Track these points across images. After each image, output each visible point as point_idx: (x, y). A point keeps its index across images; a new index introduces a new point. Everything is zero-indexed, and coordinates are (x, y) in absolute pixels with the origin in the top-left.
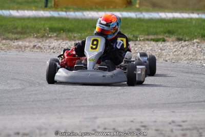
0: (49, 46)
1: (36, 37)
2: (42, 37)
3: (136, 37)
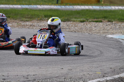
0: (39, 25)
1: (37, 20)
2: (40, 20)
3: (88, 20)
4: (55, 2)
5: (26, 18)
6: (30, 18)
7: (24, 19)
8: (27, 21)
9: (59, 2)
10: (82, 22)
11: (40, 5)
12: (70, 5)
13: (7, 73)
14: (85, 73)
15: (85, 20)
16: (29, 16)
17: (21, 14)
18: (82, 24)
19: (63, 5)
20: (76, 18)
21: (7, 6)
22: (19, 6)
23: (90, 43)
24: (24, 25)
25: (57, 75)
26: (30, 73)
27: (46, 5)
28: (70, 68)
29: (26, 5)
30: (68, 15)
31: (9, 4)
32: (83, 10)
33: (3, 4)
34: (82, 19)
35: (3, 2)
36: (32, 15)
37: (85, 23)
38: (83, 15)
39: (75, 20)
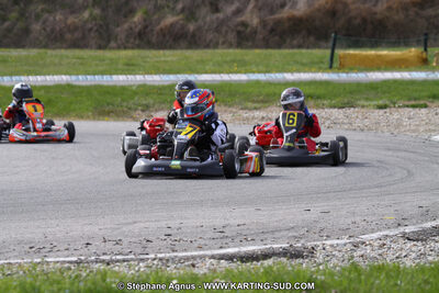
3: (394, 103)
4: (327, 65)
5: (254, 102)
6: (263, 101)
7: (250, 105)
8: (256, 109)
9: (335, 65)
10: (380, 107)
11: (291, 71)
12: (360, 71)
13: (178, 221)
14: (358, 219)
15: (387, 103)
16: (261, 98)
17: (244, 93)
18: (382, 112)
19: (344, 72)
20: (367, 99)
21: (217, 77)
22: (243, 77)
23: (390, 153)
24: (247, 119)
25: (291, 225)
26: (232, 222)
27: (305, 72)
28: (326, 209)
29: (259, 72)
30: (351, 93)
31: (220, 73)
32: (386, 82)
33: (206, 73)
34: (381, 102)
35: (207, 68)
36: (268, 95)
37: (387, 110)
38: (384, 93)
39: (366, 103)
